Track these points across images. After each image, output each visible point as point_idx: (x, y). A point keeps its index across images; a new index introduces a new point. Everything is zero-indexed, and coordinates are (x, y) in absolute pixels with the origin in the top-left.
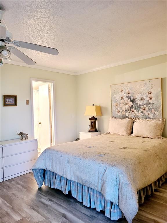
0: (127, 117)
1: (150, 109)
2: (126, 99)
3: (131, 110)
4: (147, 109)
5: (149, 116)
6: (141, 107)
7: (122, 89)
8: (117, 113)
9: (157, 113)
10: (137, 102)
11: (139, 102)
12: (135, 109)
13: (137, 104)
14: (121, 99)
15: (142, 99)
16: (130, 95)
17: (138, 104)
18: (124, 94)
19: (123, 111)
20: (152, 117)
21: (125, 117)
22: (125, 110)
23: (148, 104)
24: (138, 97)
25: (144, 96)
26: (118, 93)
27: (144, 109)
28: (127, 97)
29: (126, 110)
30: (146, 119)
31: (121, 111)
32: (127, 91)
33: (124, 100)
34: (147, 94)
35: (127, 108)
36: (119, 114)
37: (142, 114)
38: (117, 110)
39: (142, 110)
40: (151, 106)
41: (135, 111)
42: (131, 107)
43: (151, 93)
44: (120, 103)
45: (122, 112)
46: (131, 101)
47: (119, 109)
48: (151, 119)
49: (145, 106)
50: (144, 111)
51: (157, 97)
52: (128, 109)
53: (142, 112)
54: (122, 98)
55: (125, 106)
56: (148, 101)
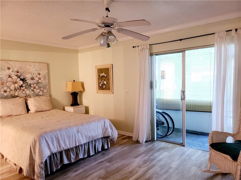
0: (17, 96)
1: (39, 88)
2: (15, 77)
3: (21, 89)
4: (37, 87)
5: (39, 93)
6: (32, 85)
7: (10, 66)
8: (2, 93)
9: (45, 91)
10: (27, 81)
11: (29, 81)
12: (26, 88)
13: (27, 83)
14: (8, 77)
15: (32, 79)
16: (19, 74)
17: (29, 83)
18: (12, 72)
19: (11, 90)
20: (41, 94)
21: (14, 97)
22: (13, 89)
23: (38, 83)
24: (28, 77)
25: (34, 76)
26: (5, 70)
27: (35, 88)
28: (16, 76)
29: (15, 89)
30: (37, 96)
31: (8, 90)
32: (16, 69)
33: (12, 78)
34: (37, 74)
35: (16, 87)
36: (5, 94)
37: (33, 92)
38: (2, 90)
39: (32, 88)
40: (41, 85)
41: (26, 90)
42: (21, 86)
43: (40, 74)
44: (7, 82)
45: (9, 92)
46: (21, 80)
47: (5, 88)
48: (41, 95)
49: (35, 85)
50: (35, 90)
51: (45, 78)
52: (18, 88)
53: (33, 91)
54: (10, 76)
55: (13, 86)
56: (38, 80)
